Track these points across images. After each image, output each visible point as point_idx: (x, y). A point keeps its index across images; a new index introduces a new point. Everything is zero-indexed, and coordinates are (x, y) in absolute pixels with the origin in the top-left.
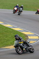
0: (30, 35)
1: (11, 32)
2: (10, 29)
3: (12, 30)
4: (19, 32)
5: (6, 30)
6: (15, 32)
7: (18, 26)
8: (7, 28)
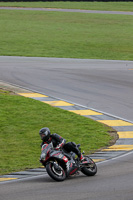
0: (123, 129)
1: (69, 122)
2: (66, 112)
3: (72, 114)
4: (92, 121)
5: (55, 116)
6: (79, 120)
7: (87, 105)
8: (57, 110)
